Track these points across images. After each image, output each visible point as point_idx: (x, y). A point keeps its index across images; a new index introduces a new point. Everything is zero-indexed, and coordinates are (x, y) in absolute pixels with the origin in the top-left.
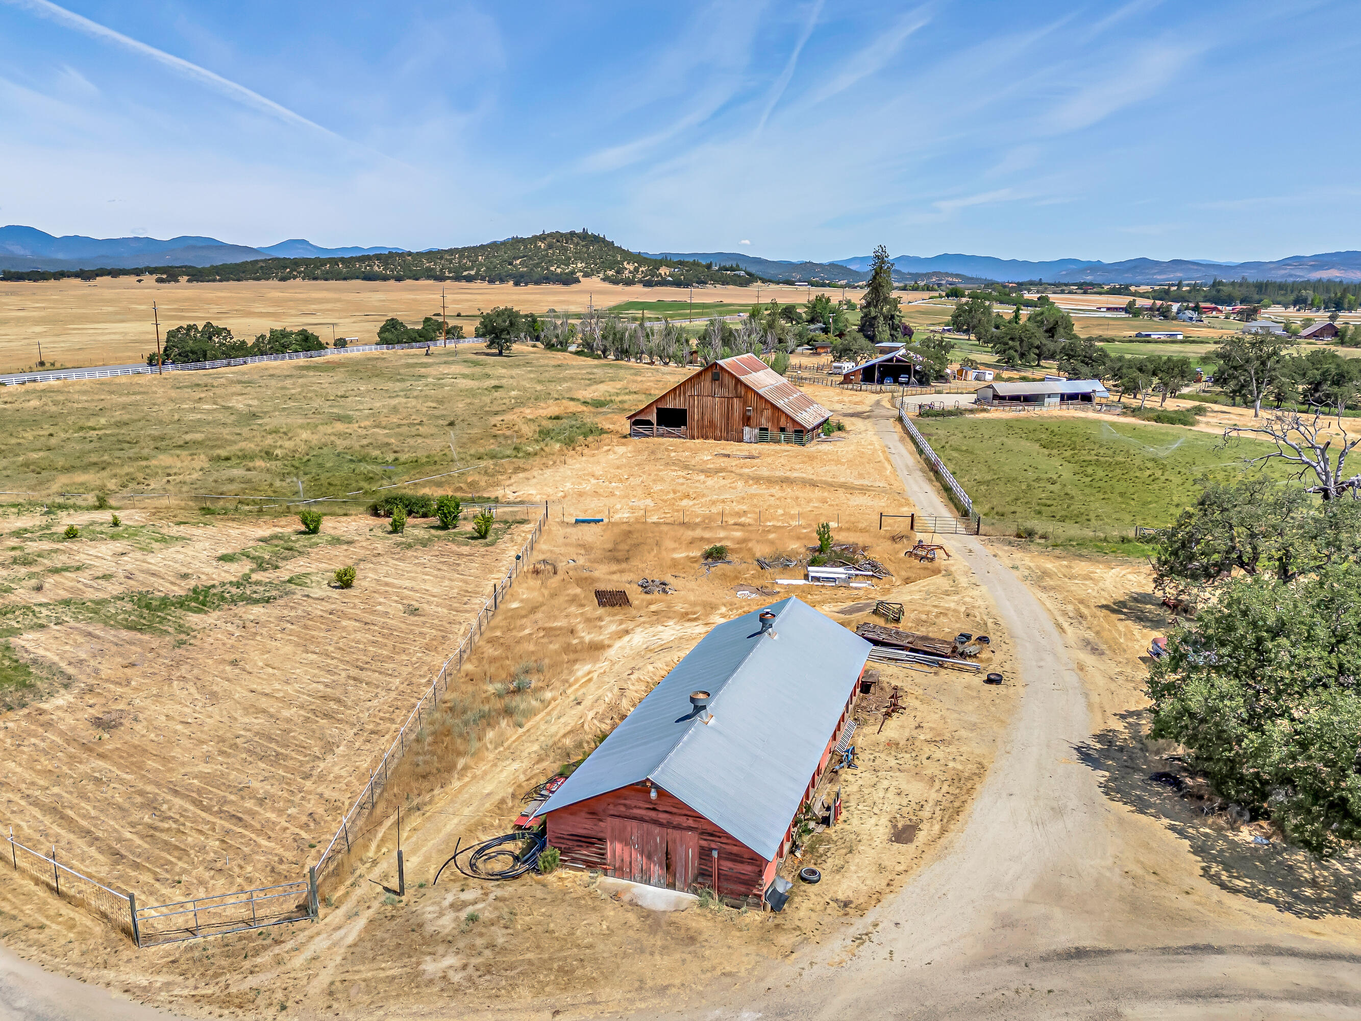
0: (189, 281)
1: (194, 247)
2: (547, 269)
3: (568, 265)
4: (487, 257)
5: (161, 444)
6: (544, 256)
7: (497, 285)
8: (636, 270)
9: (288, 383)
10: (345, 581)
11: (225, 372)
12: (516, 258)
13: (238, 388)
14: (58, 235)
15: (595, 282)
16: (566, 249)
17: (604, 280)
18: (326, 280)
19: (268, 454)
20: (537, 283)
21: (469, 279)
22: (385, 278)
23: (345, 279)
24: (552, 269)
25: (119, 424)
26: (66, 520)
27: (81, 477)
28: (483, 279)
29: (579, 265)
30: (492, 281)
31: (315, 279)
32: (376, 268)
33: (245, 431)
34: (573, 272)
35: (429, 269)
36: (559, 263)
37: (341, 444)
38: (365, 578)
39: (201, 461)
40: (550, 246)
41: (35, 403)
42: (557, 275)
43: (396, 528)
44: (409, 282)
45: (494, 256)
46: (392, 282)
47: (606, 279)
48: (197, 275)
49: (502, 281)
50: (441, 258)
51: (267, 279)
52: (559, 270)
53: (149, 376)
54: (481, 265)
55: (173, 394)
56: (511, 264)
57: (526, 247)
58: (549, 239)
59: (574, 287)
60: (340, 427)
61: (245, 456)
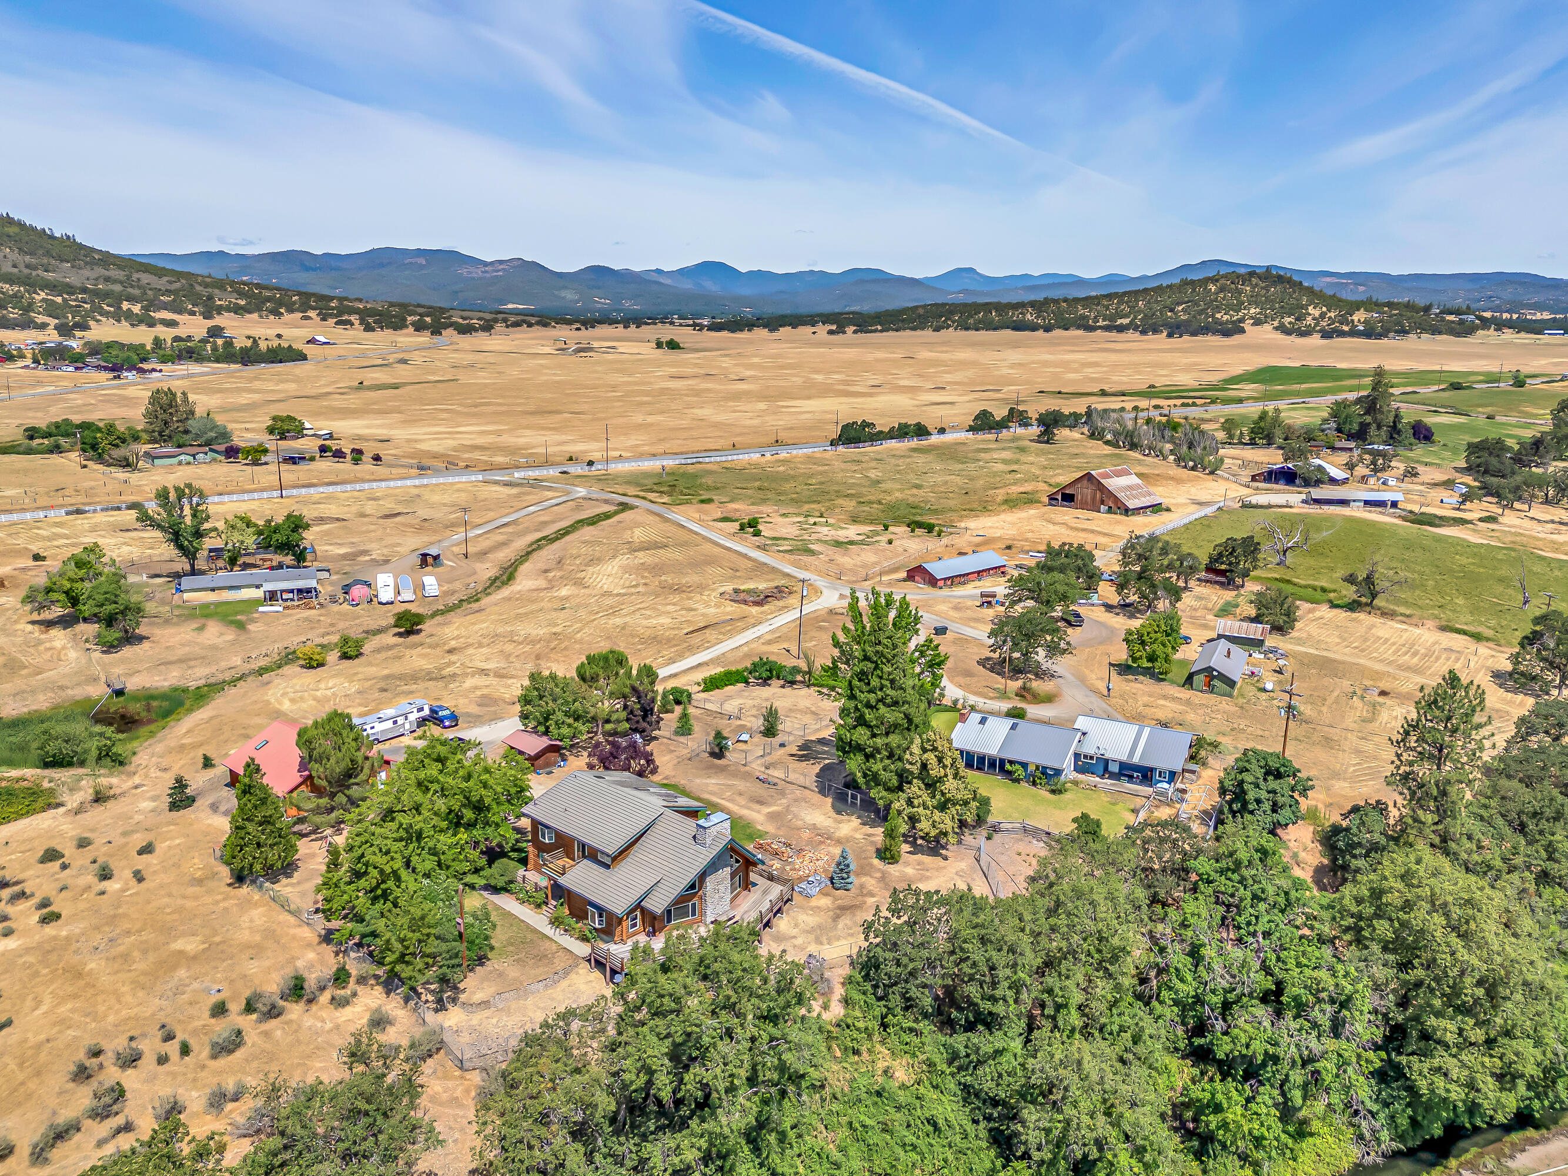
0: (855, 332)
1: (862, 282)
2: (1213, 316)
3: (1237, 311)
4: (1149, 302)
5: (839, 494)
6: (1212, 301)
7: (1150, 336)
8: (1323, 316)
9: (900, 462)
10: (890, 542)
11: (869, 450)
12: (1179, 304)
13: (873, 464)
14: (743, 270)
15: (1267, 333)
16: (1240, 292)
17: (1276, 329)
18: (977, 330)
19: (880, 503)
20: (1194, 334)
21: (1121, 329)
22: (1034, 328)
23: (995, 329)
24: (1218, 316)
25: (822, 483)
26: (812, 520)
27: (813, 506)
28: (1136, 329)
29: (1252, 311)
30: (1144, 332)
31: (967, 329)
32: (1028, 316)
33: (873, 490)
34: (1242, 320)
35: (1084, 318)
36: (1230, 307)
37: (911, 499)
38: (895, 543)
39: (853, 503)
40: (1222, 289)
41: (782, 469)
42: (1221, 323)
43: (913, 531)
44: (1058, 333)
45: (1157, 302)
46: (1040, 333)
47: (1282, 329)
48: (864, 323)
49: (1155, 331)
50: (1098, 304)
51: (923, 329)
52: (1226, 317)
53: (831, 453)
54: (1140, 312)
55: (843, 466)
56: (1172, 310)
57: (1194, 290)
58: (1222, 281)
59: (1236, 339)
60: (915, 491)
61: (871, 502)
